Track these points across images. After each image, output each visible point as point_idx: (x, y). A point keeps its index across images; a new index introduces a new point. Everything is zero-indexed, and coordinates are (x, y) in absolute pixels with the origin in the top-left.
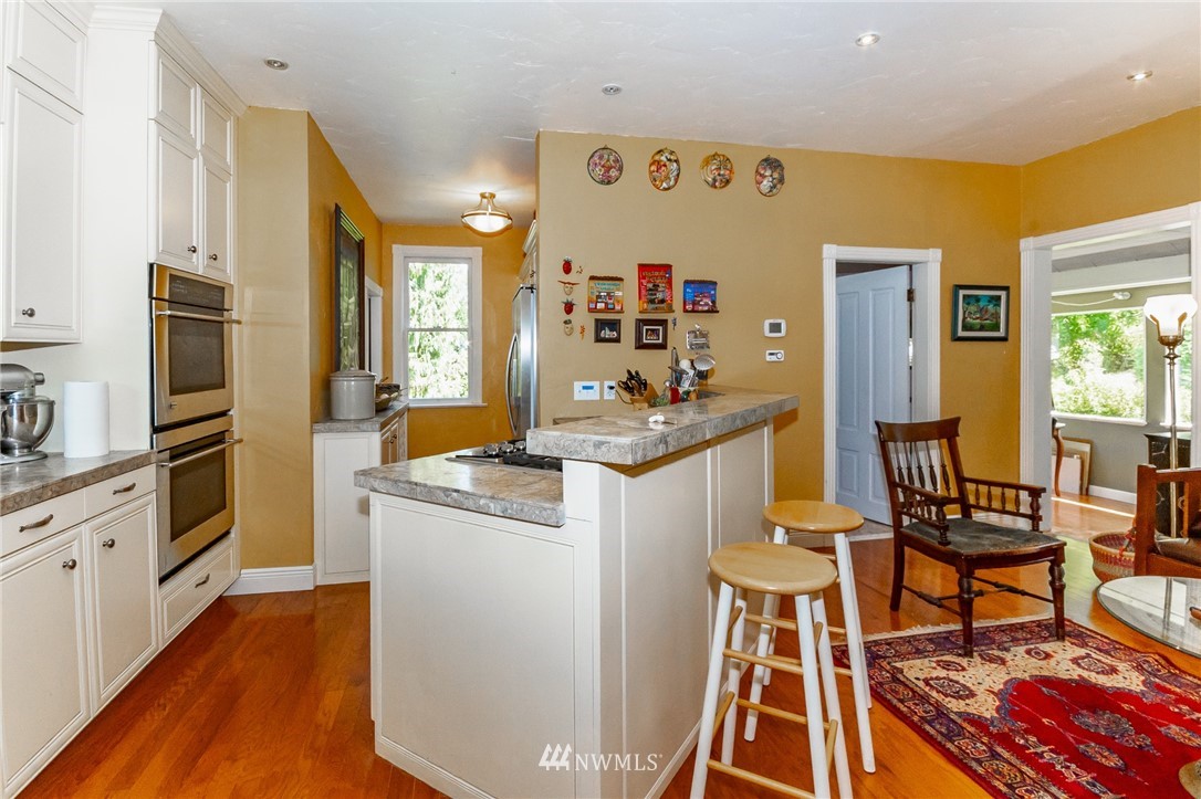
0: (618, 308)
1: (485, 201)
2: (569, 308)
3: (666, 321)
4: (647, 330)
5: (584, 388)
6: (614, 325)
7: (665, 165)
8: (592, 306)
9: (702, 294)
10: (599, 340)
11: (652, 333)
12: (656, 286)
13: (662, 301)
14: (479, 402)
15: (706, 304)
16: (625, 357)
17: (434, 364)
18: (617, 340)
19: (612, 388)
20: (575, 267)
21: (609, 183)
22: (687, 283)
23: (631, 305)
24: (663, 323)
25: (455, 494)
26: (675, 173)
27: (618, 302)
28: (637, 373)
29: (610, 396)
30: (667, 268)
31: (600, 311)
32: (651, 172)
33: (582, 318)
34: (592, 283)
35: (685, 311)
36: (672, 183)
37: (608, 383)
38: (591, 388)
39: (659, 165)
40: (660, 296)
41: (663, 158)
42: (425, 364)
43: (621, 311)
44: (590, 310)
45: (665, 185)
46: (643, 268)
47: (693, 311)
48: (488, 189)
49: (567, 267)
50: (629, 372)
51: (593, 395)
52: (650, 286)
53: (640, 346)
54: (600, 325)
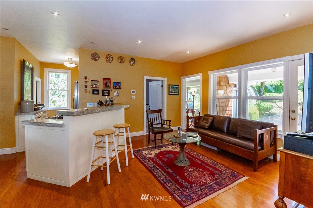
0: (98, 87)
2: (86, 87)
3: (109, 90)
4: (105, 92)
5: (90, 104)
6: (97, 91)
7: (109, 58)
8: (92, 87)
9: (117, 85)
10: (93, 94)
11: (106, 92)
12: (107, 83)
13: (108, 86)
14: (70, 108)
15: (118, 87)
16: (100, 97)
18: (98, 94)
19: (96, 104)
20: (88, 78)
21: (96, 60)
22: (114, 82)
23: (101, 86)
24: (109, 91)
26: (111, 60)
27: (98, 86)
28: (101, 101)
29: (96, 106)
30: (110, 79)
31: (94, 88)
32: (106, 59)
33: (89, 89)
34: (92, 82)
35: (114, 88)
36: (111, 61)
37: (95, 103)
38: (92, 104)
39: (108, 58)
40: (108, 85)
41: (109, 56)
43: (99, 88)
44: (91, 88)
45: (109, 62)
46: (104, 79)
47: (115, 88)
49: (86, 78)
50: (99, 101)
51: (92, 106)
52: (106, 83)
53: (103, 95)
54: (93, 90)
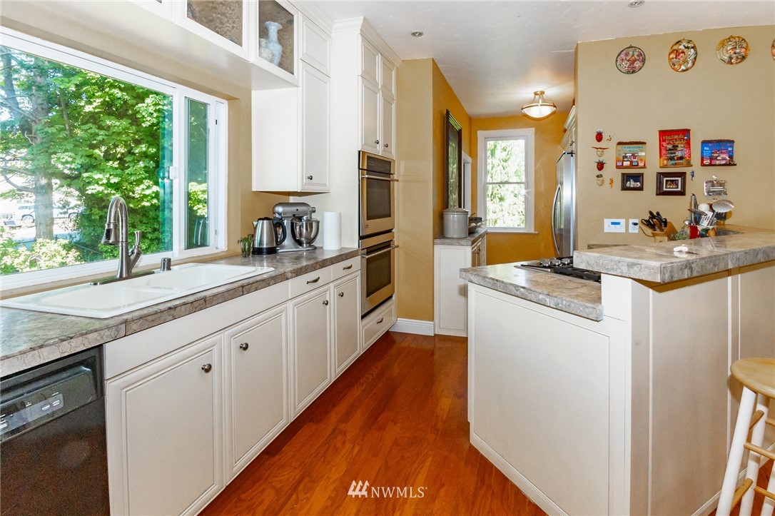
0: (641, 164)
1: (537, 97)
2: (601, 166)
3: (685, 173)
4: (667, 181)
5: (613, 223)
6: (638, 177)
7: (683, 52)
8: (620, 164)
9: (720, 150)
10: (624, 188)
11: (672, 184)
12: (675, 147)
13: (681, 158)
14: (532, 231)
15: (723, 159)
16: (648, 200)
17: (501, 205)
18: (641, 189)
19: (635, 224)
20: (605, 137)
21: (634, 72)
22: (705, 143)
23: (652, 162)
24: (682, 175)
25: (522, 290)
26: (693, 57)
27: (641, 160)
28: (658, 214)
29: (634, 230)
30: (686, 132)
31: (627, 167)
32: (670, 59)
33: (613, 173)
34: (620, 147)
35: (703, 165)
36: (690, 65)
37: (631, 221)
38: (618, 223)
39: (677, 53)
40: (679, 154)
41: (681, 47)
42: (495, 205)
43: (644, 167)
44: (618, 167)
45: (683, 67)
46: (663, 133)
47: (711, 165)
48: (539, 89)
49: (599, 137)
50: (651, 213)
51: (621, 229)
52: (670, 146)
53: (660, 192)
54: (626, 178)
